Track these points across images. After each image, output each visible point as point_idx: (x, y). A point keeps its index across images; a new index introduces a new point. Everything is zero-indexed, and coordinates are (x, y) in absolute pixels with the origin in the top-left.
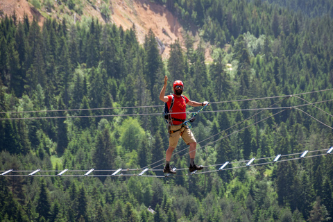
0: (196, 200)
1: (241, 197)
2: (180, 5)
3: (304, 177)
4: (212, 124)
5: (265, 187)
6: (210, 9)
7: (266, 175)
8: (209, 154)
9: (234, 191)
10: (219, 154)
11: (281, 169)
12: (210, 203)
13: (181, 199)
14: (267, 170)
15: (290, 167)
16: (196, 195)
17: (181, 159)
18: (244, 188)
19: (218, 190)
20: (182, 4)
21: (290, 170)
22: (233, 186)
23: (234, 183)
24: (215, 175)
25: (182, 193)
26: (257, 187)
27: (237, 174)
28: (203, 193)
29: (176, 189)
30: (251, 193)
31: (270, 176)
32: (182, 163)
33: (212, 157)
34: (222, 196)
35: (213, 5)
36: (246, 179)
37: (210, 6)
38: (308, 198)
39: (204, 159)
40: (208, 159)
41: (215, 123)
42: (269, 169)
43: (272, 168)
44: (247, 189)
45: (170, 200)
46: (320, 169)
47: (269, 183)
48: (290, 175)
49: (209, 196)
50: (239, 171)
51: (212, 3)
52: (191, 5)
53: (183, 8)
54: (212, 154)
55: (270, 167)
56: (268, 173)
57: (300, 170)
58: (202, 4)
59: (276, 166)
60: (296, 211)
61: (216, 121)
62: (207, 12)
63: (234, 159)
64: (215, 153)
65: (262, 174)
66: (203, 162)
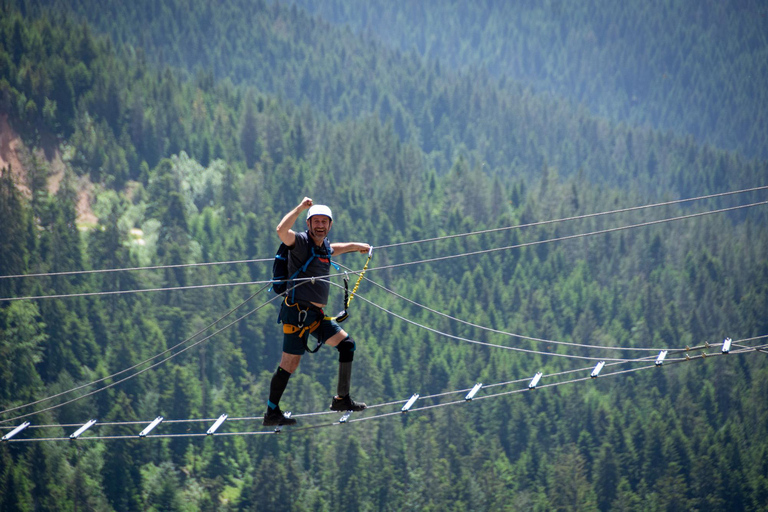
2: (13, 84)
3: (317, 506)
4: (93, 375)
6: (90, 95)
7: (224, 501)
8: (85, 449)
10: (110, 450)
11: (261, 485)
14: (228, 488)
15: (282, 480)
17: (16, 461)
20: (19, 81)
21: (283, 488)
24: (99, 501)
27: (153, 498)
31: (234, 502)
32: (17, 472)
33: (93, 456)
35: (96, 87)
37: (89, 88)
39: (74, 462)
40: (84, 462)
41: (101, 375)
42: (233, 485)
43: (240, 482)
46: (353, 485)
48: (283, 499)
50: (159, 490)
51: (93, 81)
52: (41, 87)
53: (20, 91)
54: (93, 450)
55: (234, 480)
56: (230, 495)
57: (308, 487)
58: (69, 84)
59: (250, 478)
61: (103, 367)
62: (83, 102)
63: (146, 461)
64: (100, 447)
65: (215, 499)
66: (68, 470)
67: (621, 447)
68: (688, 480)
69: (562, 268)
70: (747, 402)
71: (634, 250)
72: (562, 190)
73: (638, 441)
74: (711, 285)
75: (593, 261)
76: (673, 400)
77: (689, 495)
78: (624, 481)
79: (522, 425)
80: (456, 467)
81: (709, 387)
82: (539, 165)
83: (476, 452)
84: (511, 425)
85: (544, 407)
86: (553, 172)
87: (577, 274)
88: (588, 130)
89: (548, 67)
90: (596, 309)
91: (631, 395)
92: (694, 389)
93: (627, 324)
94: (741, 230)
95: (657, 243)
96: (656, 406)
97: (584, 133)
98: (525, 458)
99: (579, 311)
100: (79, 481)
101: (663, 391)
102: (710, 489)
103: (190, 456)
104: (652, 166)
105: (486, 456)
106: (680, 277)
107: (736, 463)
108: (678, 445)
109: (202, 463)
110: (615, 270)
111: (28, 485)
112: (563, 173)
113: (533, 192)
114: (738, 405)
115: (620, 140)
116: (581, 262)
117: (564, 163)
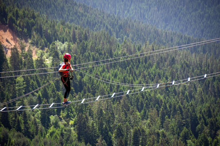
0: (28, 140)
1: (56, 137)
2: (16, 25)
3: (93, 124)
4: (37, 95)
5: (70, 131)
6: (35, 27)
7: (70, 124)
8: (36, 112)
9: (52, 134)
10: (42, 112)
11: (79, 120)
12: (37, 141)
13: (19, 140)
14: (71, 121)
15: (84, 119)
16: (29, 137)
17: (19, 116)
18: (58, 132)
19: (42, 134)
20: (18, 24)
21: (84, 120)
22: (51, 131)
23: (52, 129)
24: (40, 125)
25: (20, 136)
26: (65, 131)
27: (53, 124)
28: (33, 135)
29: (16, 134)
30: (62, 134)
31: (72, 124)
32: (20, 118)
33: (38, 114)
34: (45, 137)
35: (36, 25)
36: (59, 127)
37: (35, 25)
38: (95, 136)
39: (33, 115)
40: (36, 116)
41: (39, 94)
42: (72, 120)
43: (74, 119)
44: (59, 132)
45: (13, 140)
46: (101, 119)
47: (72, 128)
48: (84, 123)
49: (36, 137)
50: (54, 122)
51: (35, 24)
52: (23, 25)
53: (18, 26)
54: (38, 112)
55: (73, 119)
56: (71, 122)
57: (91, 120)
58: (30, 24)
59: (76, 118)
60: (88, 144)
61: (40, 93)
62: (33, 28)
63: (51, 115)
64: (40, 112)
65: (68, 123)
66: (32, 117)
67: (166, 108)
68: (182, 115)
69: (151, 65)
70: (196, 96)
71: (168, 61)
72: (150, 47)
73: (170, 107)
74: (187, 68)
75: (158, 64)
76: (178, 96)
77: (183, 119)
78: (167, 116)
79: (142, 104)
80: (126, 114)
81: (187, 93)
82: (144, 41)
83: (131, 110)
84: (139, 104)
85: (147, 99)
86: (148, 42)
87: (154, 67)
88: (156, 32)
89: (146, 17)
90: (159, 75)
91: (168, 96)
92: (183, 93)
93: (167, 78)
94: (194, 55)
95: (173, 59)
96: (174, 98)
97: (155, 32)
98: (143, 111)
99: (155, 75)
100: (35, 120)
101: (176, 94)
102: (188, 117)
103: (61, 113)
104: (172, 40)
105: (133, 111)
106: (179, 67)
107: (194, 111)
108: (180, 107)
109: (64, 115)
110: (164, 65)
111: (23, 121)
112: (150, 42)
113: (143, 47)
114: (194, 97)
115: (164, 34)
116: (155, 64)
117: (150, 40)
